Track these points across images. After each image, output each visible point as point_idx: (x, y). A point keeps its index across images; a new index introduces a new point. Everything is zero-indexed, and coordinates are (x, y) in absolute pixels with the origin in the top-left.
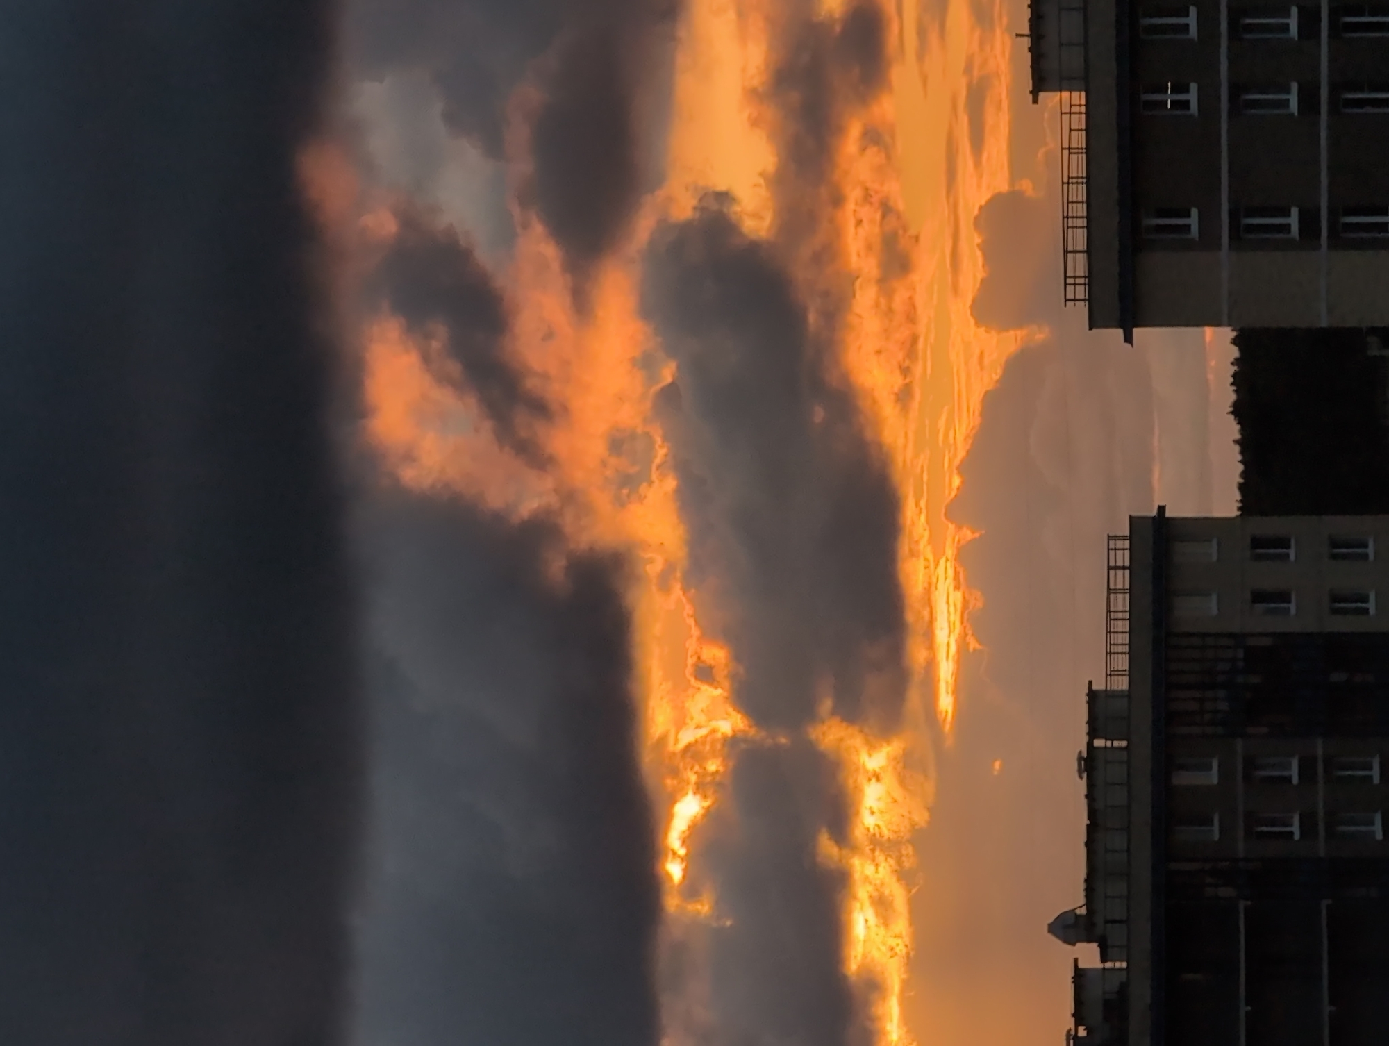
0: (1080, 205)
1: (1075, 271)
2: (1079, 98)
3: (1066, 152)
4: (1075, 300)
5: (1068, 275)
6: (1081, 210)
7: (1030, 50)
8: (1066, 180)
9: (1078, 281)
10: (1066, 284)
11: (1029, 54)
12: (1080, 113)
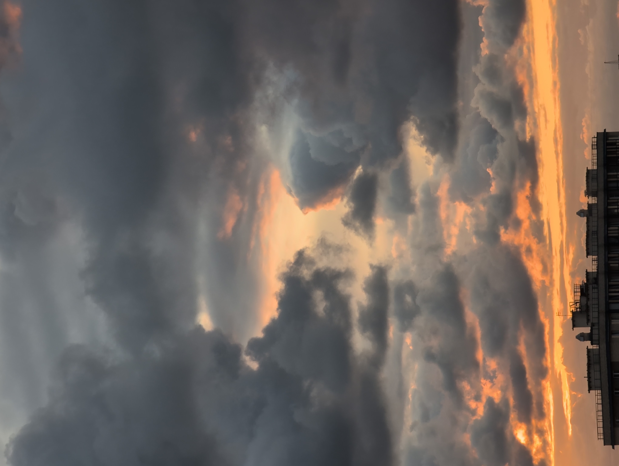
0: (601, 417)
1: (600, 432)
2: (599, 391)
3: (597, 404)
4: (600, 439)
5: (599, 432)
6: (601, 418)
7: (588, 380)
8: (597, 411)
9: (601, 434)
10: (598, 435)
11: (587, 382)
12: (600, 395)
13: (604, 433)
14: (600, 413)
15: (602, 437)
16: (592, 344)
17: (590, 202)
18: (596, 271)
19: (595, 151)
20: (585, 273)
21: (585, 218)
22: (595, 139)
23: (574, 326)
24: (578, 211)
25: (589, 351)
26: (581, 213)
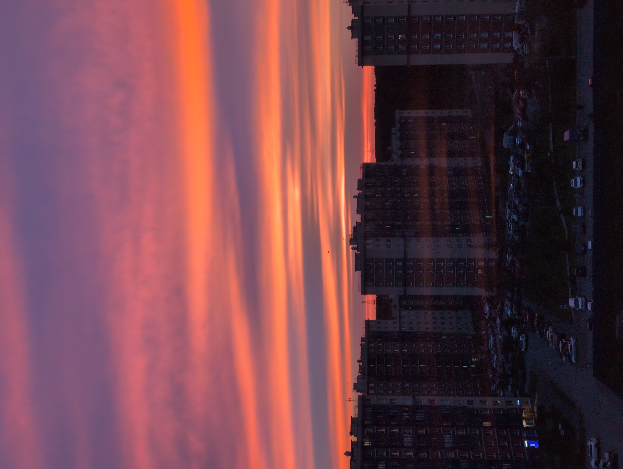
3: (359, 277)
7: (355, 267)
13: (361, 290)
14: (360, 281)
15: (360, 291)
16: (358, 251)
17: (359, 193)
18: (360, 221)
19: (362, 170)
20: (356, 222)
21: (357, 199)
22: (362, 166)
23: (350, 244)
24: (353, 196)
25: (356, 254)
26: (355, 197)
